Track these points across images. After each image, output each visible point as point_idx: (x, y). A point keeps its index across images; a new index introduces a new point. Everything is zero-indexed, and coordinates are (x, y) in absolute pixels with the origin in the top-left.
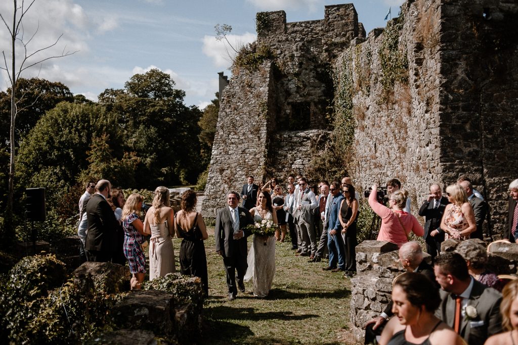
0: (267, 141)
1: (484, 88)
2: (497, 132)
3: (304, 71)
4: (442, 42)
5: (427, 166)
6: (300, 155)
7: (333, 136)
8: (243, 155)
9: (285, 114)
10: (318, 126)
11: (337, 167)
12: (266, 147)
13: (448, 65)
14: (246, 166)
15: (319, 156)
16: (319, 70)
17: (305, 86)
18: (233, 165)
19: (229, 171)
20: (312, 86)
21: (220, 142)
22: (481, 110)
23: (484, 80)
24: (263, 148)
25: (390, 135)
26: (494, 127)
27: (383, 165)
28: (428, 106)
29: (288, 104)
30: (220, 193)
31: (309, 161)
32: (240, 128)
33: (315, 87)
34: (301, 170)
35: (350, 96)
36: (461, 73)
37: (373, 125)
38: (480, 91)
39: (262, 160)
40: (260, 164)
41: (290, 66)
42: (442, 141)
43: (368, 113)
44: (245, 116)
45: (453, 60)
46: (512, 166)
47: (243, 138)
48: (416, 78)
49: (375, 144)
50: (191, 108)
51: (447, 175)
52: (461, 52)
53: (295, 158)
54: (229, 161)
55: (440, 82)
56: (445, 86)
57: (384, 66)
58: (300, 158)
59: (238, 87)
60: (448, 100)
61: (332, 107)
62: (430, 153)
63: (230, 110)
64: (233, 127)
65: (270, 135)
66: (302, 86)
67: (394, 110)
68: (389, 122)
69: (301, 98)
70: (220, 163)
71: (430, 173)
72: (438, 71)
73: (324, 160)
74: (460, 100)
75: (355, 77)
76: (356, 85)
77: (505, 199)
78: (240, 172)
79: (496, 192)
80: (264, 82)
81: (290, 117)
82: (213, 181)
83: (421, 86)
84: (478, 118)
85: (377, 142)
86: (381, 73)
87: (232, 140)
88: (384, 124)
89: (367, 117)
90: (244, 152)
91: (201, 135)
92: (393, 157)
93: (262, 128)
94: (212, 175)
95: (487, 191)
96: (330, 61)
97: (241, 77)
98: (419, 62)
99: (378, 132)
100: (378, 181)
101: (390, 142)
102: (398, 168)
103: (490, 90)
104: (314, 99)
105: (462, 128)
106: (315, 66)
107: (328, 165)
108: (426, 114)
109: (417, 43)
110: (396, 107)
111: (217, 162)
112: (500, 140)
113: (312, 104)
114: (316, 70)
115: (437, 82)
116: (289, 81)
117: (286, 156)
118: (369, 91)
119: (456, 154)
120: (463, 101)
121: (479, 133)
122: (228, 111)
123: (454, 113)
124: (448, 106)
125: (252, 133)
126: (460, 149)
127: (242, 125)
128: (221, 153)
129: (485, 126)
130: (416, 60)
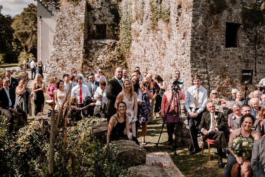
0: (84, 45)
1: (209, 30)
2: (214, 50)
3: (103, 7)
4: (193, 7)
5: (182, 64)
6: (101, 53)
7: (119, 43)
8: (70, 52)
9: (92, 30)
10: (110, 38)
11: (121, 60)
12: (84, 48)
13: (195, 18)
14: (72, 58)
15: (112, 54)
16: (111, 7)
17: (104, 15)
18: (64, 57)
19: (62, 61)
20: (108, 16)
21: (57, 44)
22: (208, 40)
23: (209, 26)
24: (82, 48)
25: (154, 47)
26: (212, 48)
27: (149, 60)
28: (184, 36)
29: (95, 25)
30: (57, 72)
31: (106, 56)
32: (68, 37)
33: (109, 17)
34: (102, 61)
35: (130, 23)
36: (200, 22)
37: (144, 40)
38: (208, 31)
39: (82, 55)
40: (80, 57)
41: (96, 4)
42: (191, 54)
43: (141, 34)
44: (71, 30)
45: (198, 16)
46: (219, 66)
47: (70, 42)
48: (177, 22)
49: (145, 50)
50: (6, 16)
51: (193, 69)
52: (201, 12)
53: (99, 54)
54: (62, 55)
55: (192, 26)
56: (194, 28)
57: (153, 11)
58: (102, 55)
59: (66, 14)
60: (194, 35)
61: (118, 28)
62: (184, 59)
63: (62, 26)
64: (64, 36)
65: (86, 41)
66: (102, 16)
67: (157, 34)
68: (154, 40)
69: (102, 22)
70: (57, 56)
71: (184, 68)
72: (191, 20)
73: (115, 56)
74: (199, 35)
75: (134, 14)
76: (134, 18)
77: (216, 81)
78: (69, 61)
79: (213, 77)
80: (82, 12)
81: (95, 32)
82: (52, 66)
83: (179, 26)
84: (206, 44)
85: (146, 49)
86: (150, 14)
87: (64, 43)
88: (150, 40)
89: (140, 36)
90: (70, 50)
91: (15, 34)
92: (156, 57)
93: (81, 38)
94: (52, 62)
95: (209, 77)
96: (117, 3)
97: (68, 8)
98: (179, 14)
99: (147, 44)
100: (145, 68)
101: (154, 49)
102: (158, 63)
103: (212, 31)
104: (108, 23)
105: (200, 48)
106: (109, 5)
107: (117, 59)
108: (182, 40)
109: (179, 5)
110: (159, 32)
111: (55, 55)
112: (215, 54)
113: (107, 25)
114: (110, 7)
115: (190, 26)
116: (95, 12)
117: (94, 53)
118: (142, 22)
119: (197, 60)
120: (201, 35)
121: (206, 50)
122: (61, 26)
123: (197, 41)
124: (194, 37)
125: (75, 40)
126: (198, 57)
127: (69, 35)
128: (57, 50)
129: (209, 47)
130: (178, 13)
